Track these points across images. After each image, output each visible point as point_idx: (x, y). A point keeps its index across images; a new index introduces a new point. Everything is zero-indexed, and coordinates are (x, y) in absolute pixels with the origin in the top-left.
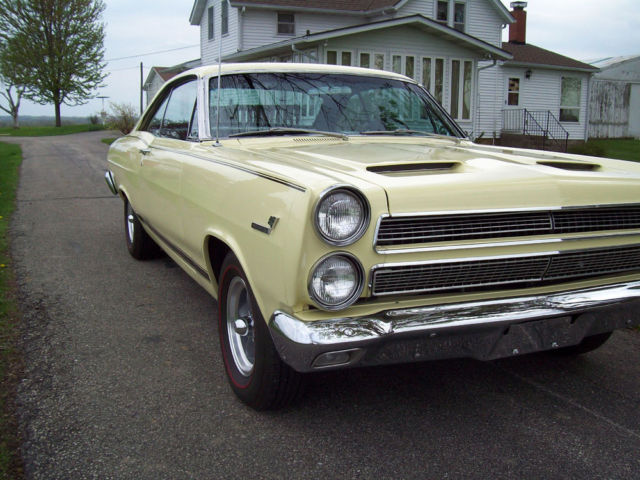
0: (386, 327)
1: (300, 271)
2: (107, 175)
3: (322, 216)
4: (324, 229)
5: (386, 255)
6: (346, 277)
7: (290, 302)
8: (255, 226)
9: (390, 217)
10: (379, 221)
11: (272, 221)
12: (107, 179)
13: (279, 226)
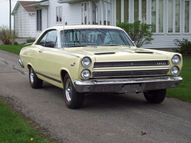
0: (96, 83)
1: (79, 72)
2: (20, 61)
3: (83, 62)
4: (83, 64)
5: (95, 69)
6: (88, 73)
7: (78, 78)
8: (71, 65)
9: (96, 62)
10: (94, 63)
11: (74, 63)
12: (20, 62)
13: (75, 64)
